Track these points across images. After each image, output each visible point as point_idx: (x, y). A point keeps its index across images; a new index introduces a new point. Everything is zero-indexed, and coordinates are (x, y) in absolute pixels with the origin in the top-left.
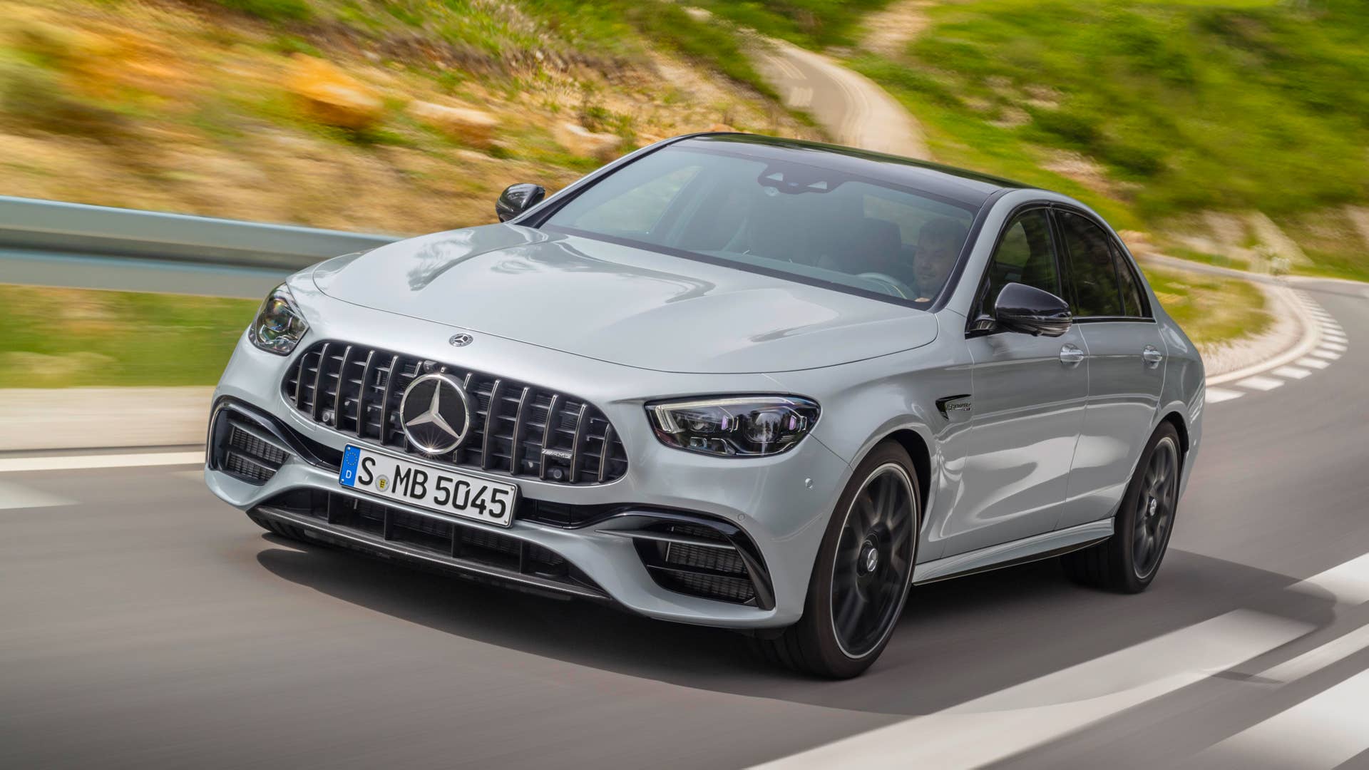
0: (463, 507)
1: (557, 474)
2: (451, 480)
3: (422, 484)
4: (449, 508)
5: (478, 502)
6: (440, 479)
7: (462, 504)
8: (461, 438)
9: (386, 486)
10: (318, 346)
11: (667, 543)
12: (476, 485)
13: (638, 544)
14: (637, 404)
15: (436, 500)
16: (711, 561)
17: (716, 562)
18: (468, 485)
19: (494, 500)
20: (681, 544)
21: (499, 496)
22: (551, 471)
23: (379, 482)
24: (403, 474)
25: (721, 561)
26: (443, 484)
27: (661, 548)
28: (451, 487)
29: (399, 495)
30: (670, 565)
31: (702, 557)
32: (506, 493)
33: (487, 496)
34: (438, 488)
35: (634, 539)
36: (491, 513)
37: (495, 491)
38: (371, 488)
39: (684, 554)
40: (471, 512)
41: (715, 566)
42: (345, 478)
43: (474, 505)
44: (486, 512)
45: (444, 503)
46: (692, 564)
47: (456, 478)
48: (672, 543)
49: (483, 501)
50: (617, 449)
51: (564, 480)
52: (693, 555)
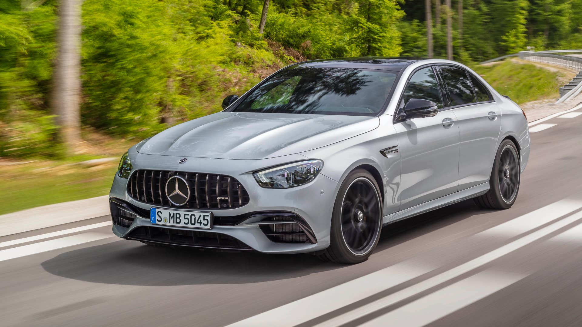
0: (194, 224)
1: (225, 205)
2: (188, 215)
3: (179, 218)
4: (190, 225)
5: (199, 221)
6: (185, 215)
7: (194, 223)
8: (188, 198)
9: (167, 221)
10: (135, 173)
11: (274, 224)
12: (197, 215)
13: (261, 227)
14: (250, 174)
15: (185, 223)
16: (291, 228)
17: (293, 229)
18: (194, 215)
19: (204, 220)
20: (279, 224)
21: (206, 218)
22: (222, 205)
23: (164, 220)
24: (172, 216)
25: (294, 228)
26: (186, 217)
27: (271, 227)
28: (189, 217)
29: (172, 224)
30: (276, 233)
31: (287, 227)
32: (208, 216)
33: (202, 218)
34: (185, 218)
35: (259, 225)
36: (204, 224)
37: (204, 216)
38: (162, 223)
39: (281, 227)
40: (197, 225)
41: (293, 230)
42: (152, 221)
43: (198, 222)
44: (202, 224)
45: (187, 224)
46: (284, 231)
47: (190, 213)
48: (275, 224)
49: (201, 220)
50: (244, 192)
51: (228, 208)
52: (284, 227)
